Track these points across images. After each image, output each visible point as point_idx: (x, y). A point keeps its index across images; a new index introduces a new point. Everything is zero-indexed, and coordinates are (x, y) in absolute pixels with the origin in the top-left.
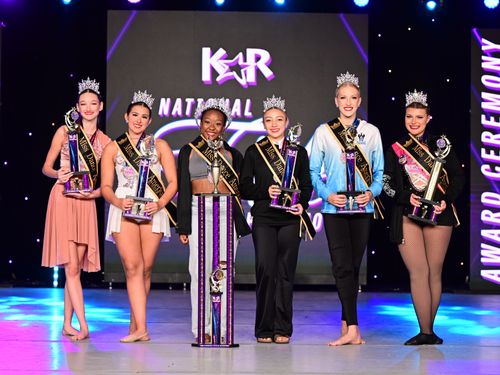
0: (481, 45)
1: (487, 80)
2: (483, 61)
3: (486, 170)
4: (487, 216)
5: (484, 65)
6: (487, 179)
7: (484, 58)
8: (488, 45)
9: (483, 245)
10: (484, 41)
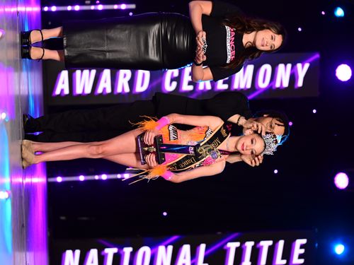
0: (303, 63)
1: (266, 71)
2: (286, 65)
3: (173, 73)
4: (125, 76)
5: (281, 66)
6: (163, 75)
7: (289, 66)
8: (302, 70)
9: (94, 72)
10: (307, 66)
